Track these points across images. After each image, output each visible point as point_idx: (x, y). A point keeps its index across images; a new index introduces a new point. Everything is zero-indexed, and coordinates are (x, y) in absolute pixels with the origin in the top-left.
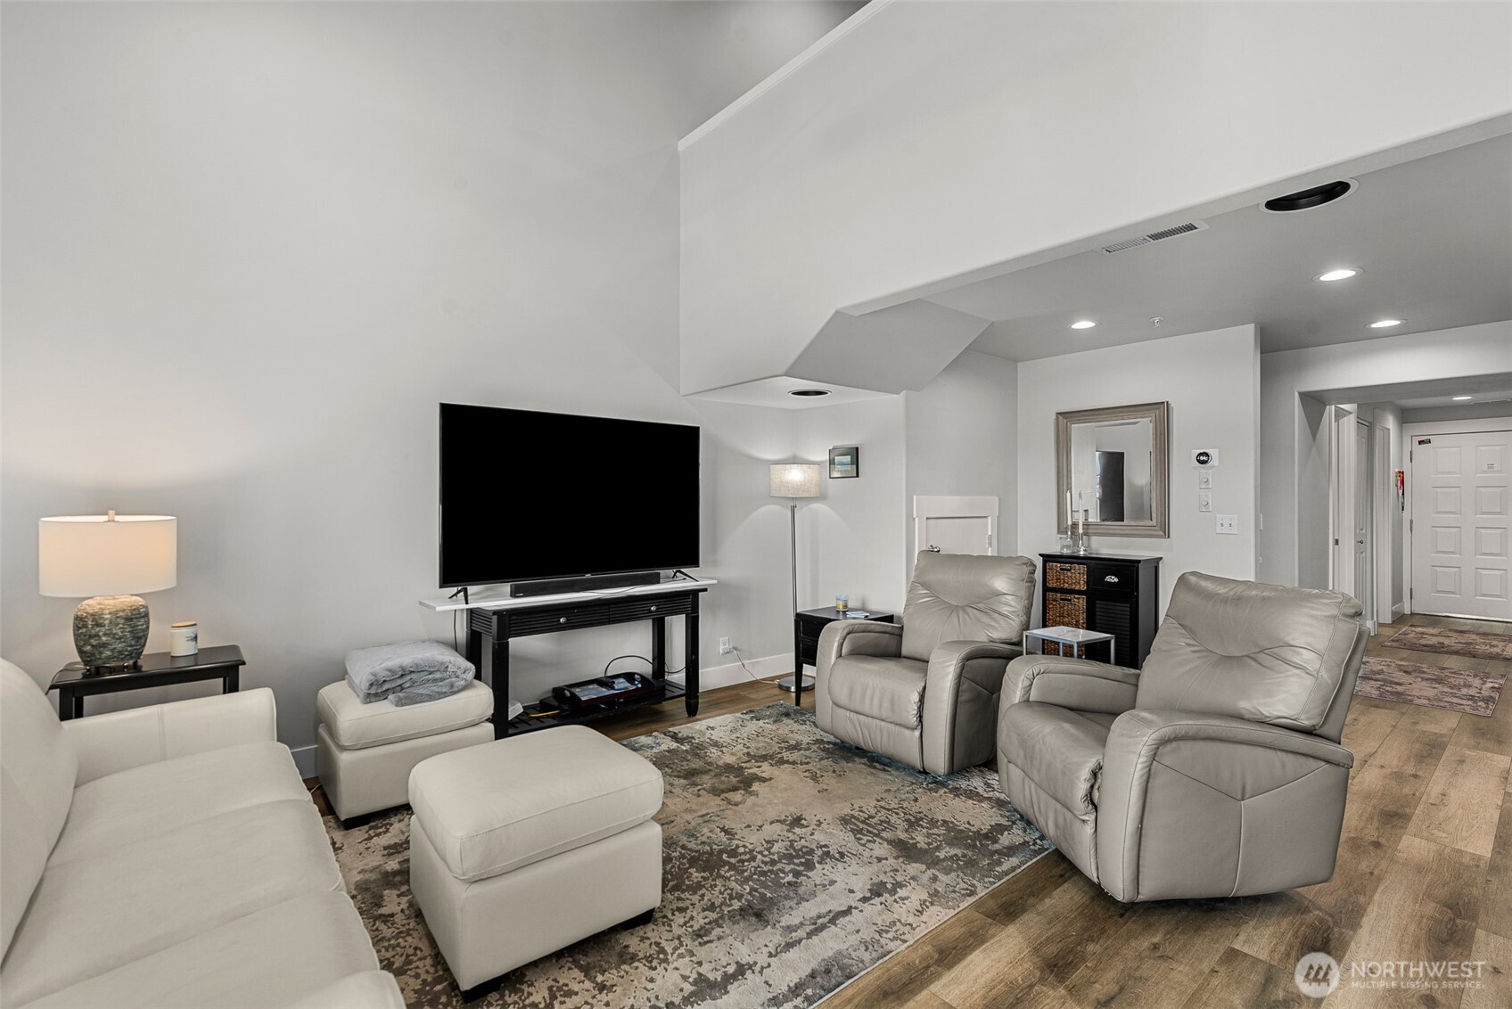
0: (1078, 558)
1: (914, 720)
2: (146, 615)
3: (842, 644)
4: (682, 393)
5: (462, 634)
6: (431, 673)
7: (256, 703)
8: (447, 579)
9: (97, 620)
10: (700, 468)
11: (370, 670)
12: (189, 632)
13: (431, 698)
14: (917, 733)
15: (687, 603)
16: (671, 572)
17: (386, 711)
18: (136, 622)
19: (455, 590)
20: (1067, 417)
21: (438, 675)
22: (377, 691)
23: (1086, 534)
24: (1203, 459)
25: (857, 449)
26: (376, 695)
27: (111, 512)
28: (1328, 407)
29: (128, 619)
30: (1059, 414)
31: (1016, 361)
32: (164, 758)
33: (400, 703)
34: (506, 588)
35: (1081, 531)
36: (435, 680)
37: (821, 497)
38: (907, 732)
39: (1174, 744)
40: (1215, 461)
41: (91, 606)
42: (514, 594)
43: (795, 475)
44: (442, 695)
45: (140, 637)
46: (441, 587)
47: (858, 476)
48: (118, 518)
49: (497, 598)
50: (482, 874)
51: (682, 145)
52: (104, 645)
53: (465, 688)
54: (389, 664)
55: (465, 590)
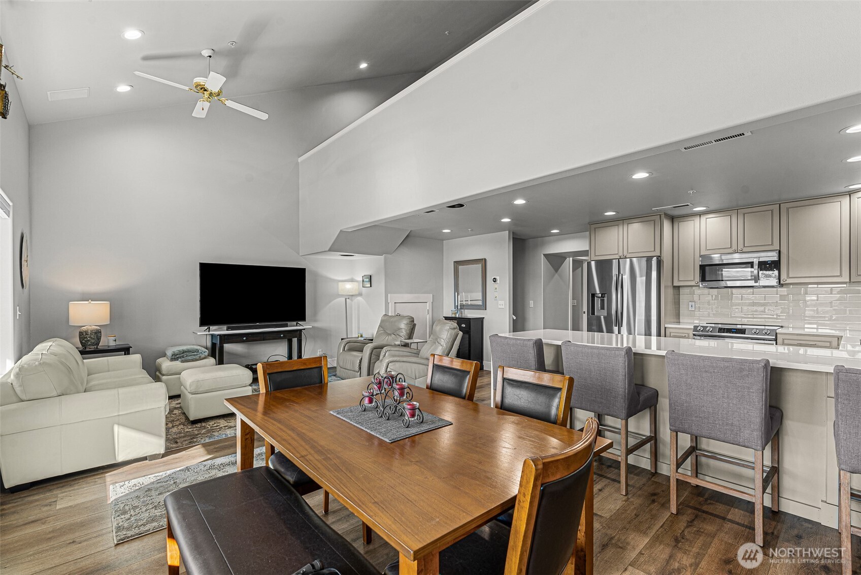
0: (456, 318)
1: (357, 369)
2: (101, 332)
3: (345, 346)
4: (300, 255)
5: (209, 344)
6: (194, 352)
7: (136, 358)
8: (203, 323)
9: (86, 332)
10: (306, 283)
11: (173, 351)
12: (113, 338)
13: (193, 360)
14: (359, 373)
15: (298, 334)
16: (295, 323)
17: (178, 364)
18: (98, 334)
19: (206, 327)
20: (457, 263)
21: (195, 353)
22: (175, 357)
23: (461, 309)
24: (495, 280)
25: (371, 276)
26: (174, 358)
27: (90, 300)
28: (568, 259)
29: (96, 333)
30: (454, 262)
31: (443, 240)
32: (109, 371)
33: (183, 362)
34: (225, 327)
35: (459, 308)
36: (194, 355)
37: (360, 294)
38: (357, 373)
39: (394, 363)
40: (498, 281)
41: (84, 328)
42: (227, 330)
43: (349, 286)
44: (196, 360)
45: (99, 339)
46: (200, 326)
47: (371, 286)
48: (92, 302)
49: (222, 330)
50: (196, 392)
51: (300, 160)
52: (89, 340)
53: (205, 358)
54: (178, 349)
55: (209, 328)
